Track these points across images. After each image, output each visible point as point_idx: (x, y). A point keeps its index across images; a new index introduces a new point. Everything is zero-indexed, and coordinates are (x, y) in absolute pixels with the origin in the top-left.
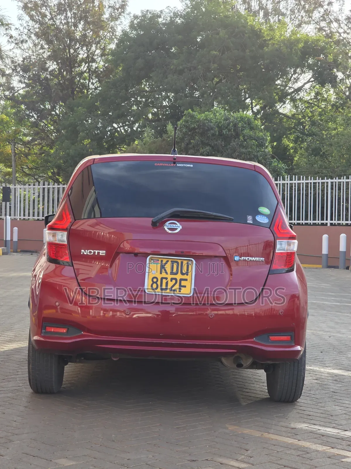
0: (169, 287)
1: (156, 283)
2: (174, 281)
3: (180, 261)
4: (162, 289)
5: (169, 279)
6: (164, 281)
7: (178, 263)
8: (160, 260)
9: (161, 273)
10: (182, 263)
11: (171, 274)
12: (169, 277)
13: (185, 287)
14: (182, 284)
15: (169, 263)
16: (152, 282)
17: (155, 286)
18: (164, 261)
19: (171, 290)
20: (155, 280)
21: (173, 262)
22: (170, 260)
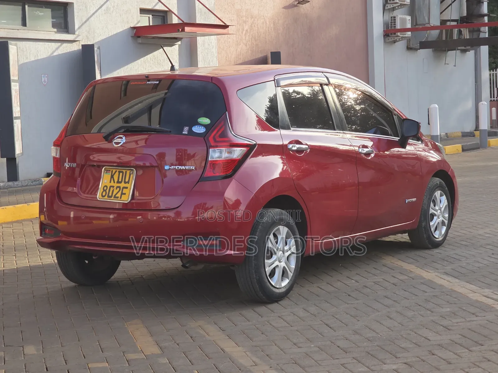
0: (114, 194)
1: (105, 191)
2: (118, 189)
3: (124, 171)
4: (109, 196)
5: (115, 188)
6: (112, 189)
7: (123, 172)
8: (111, 170)
9: (110, 182)
10: (126, 172)
11: (117, 183)
12: (116, 185)
13: (125, 194)
14: (123, 192)
15: (117, 173)
16: (103, 191)
17: (104, 194)
18: (114, 171)
19: (115, 197)
20: (105, 188)
21: (119, 172)
22: (118, 170)
